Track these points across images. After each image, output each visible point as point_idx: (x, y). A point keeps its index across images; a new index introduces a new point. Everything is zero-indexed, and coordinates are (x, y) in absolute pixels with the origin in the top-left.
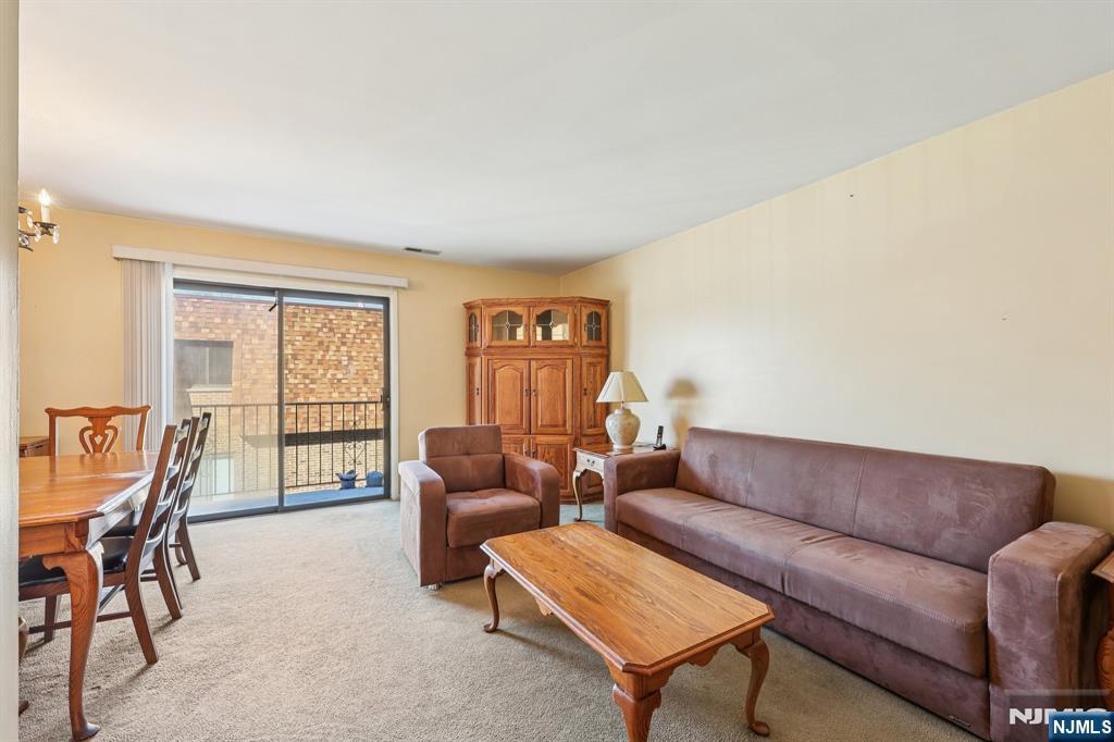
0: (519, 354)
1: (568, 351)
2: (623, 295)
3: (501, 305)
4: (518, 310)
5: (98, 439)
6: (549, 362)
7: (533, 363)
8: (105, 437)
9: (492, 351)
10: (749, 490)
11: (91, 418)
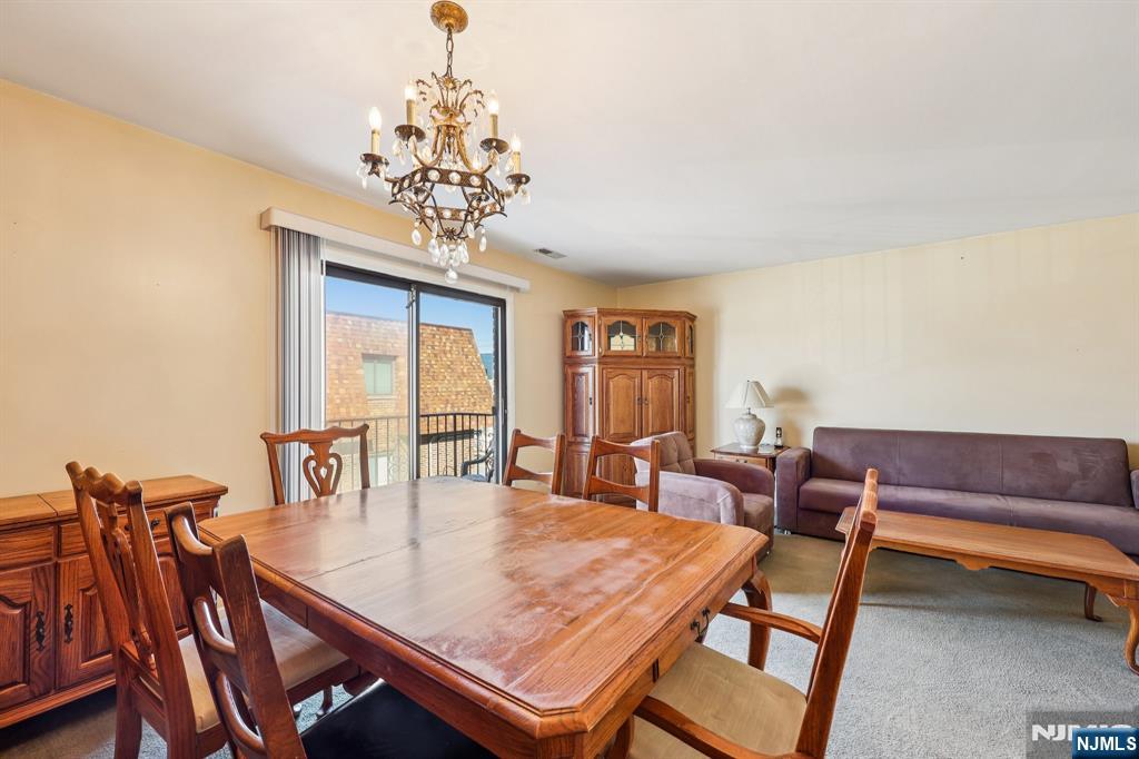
0: (633, 363)
1: (676, 362)
2: (713, 313)
3: (615, 315)
4: (631, 320)
5: (323, 472)
6: (659, 372)
7: (645, 373)
8: (330, 468)
9: (608, 360)
10: (900, 471)
11: (312, 445)
